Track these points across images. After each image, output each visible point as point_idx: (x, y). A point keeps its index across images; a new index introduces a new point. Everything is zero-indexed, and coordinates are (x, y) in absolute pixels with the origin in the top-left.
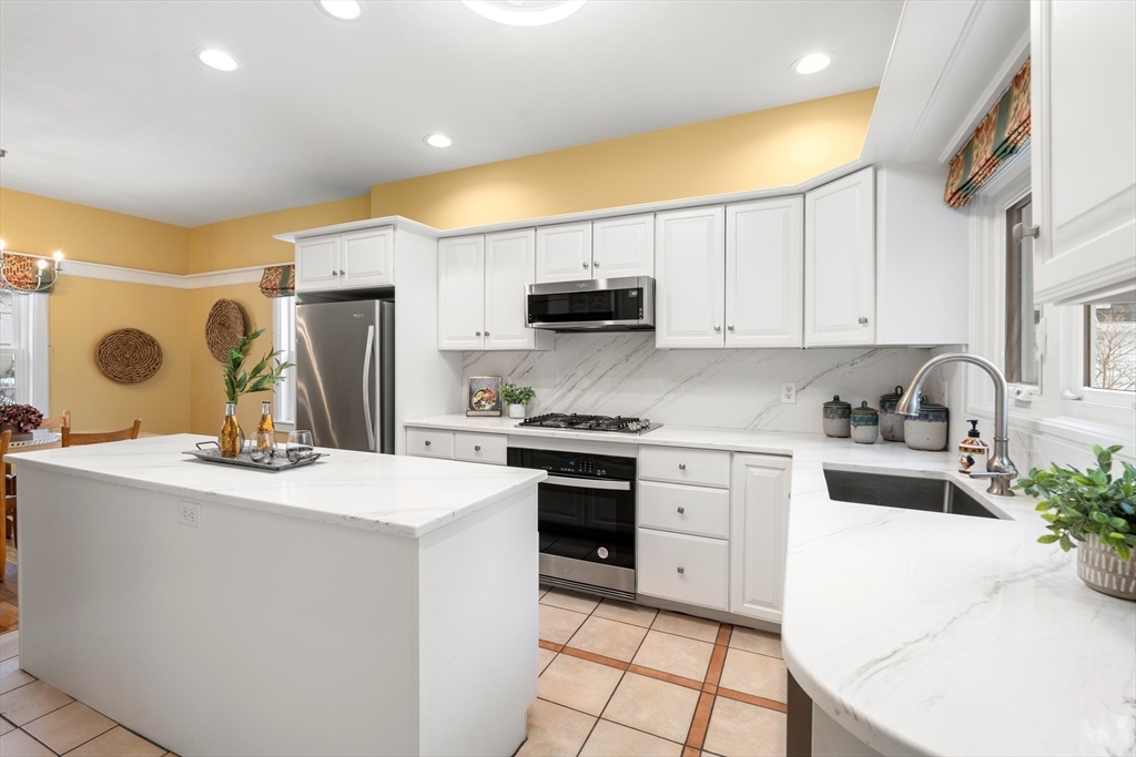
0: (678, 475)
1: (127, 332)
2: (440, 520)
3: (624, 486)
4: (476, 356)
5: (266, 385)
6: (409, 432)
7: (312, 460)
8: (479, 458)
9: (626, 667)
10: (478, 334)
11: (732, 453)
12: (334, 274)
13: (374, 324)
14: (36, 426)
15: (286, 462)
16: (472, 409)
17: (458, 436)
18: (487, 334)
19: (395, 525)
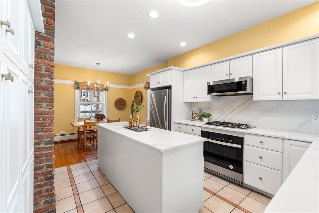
0: (260, 145)
1: (120, 99)
2: (169, 149)
3: (239, 146)
4: (194, 103)
5: (139, 111)
6: (175, 124)
7: (147, 130)
8: (193, 133)
9: (236, 206)
10: (194, 97)
11: (283, 139)
12: (158, 83)
13: (166, 95)
14: (104, 118)
15: (141, 129)
16: (193, 119)
17: (188, 126)
18: (197, 97)
19: (157, 149)
